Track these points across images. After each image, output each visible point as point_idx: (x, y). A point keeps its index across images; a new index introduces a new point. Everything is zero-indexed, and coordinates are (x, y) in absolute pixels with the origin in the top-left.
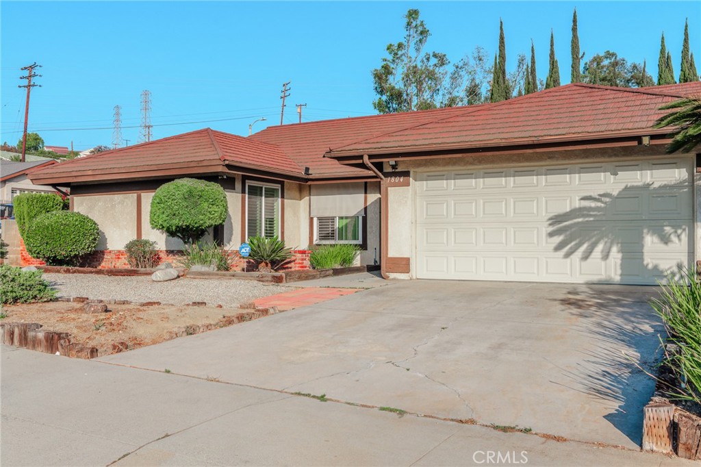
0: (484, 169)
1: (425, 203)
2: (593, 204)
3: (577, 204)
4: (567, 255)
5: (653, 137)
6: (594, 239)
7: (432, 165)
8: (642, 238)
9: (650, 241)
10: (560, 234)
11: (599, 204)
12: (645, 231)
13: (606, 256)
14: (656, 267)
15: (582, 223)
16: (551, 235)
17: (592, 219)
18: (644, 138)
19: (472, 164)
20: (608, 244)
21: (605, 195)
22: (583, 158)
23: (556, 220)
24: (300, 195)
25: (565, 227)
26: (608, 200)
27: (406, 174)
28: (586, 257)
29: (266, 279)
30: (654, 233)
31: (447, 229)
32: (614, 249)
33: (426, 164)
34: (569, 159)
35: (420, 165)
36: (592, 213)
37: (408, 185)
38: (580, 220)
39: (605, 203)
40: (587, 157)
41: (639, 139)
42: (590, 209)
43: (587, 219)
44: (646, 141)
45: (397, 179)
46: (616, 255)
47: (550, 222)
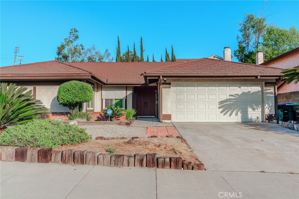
0: (197, 83)
1: (175, 95)
2: (233, 98)
3: (228, 97)
4: (224, 115)
5: (261, 76)
6: (233, 110)
7: (179, 81)
8: (247, 109)
9: (250, 110)
10: (222, 108)
11: (235, 98)
12: (248, 106)
13: (237, 114)
14: (251, 118)
15: (229, 104)
16: (219, 108)
17: (232, 102)
18: (258, 76)
19: (194, 81)
20: (237, 111)
21: (237, 95)
22: (232, 82)
23: (221, 102)
24: (97, 90)
25: (224, 105)
26: (237, 96)
27: (169, 84)
28: (230, 115)
29: (123, 124)
30: (251, 107)
31: (184, 104)
32: (239, 113)
33: (177, 80)
34: (227, 82)
35: (175, 81)
36: (232, 100)
37: (170, 88)
38: (229, 103)
39: (237, 97)
40: (233, 81)
41: (256, 77)
42: (232, 99)
43: (231, 103)
44: (259, 77)
45: (166, 86)
46: (240, 114)
47: (219, 103)
